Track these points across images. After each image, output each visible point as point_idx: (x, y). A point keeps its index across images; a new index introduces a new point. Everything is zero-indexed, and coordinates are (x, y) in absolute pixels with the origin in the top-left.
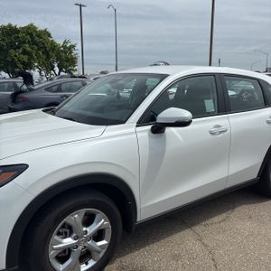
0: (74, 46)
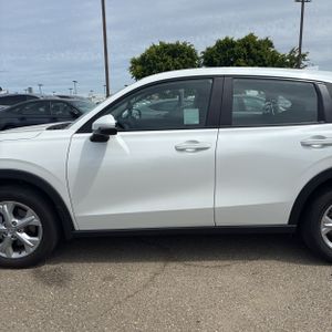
0: (304, 56)
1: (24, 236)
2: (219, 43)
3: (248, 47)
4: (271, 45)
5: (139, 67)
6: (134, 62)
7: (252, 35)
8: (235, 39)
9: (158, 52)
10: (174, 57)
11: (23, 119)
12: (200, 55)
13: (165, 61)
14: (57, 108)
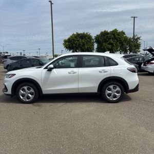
0: (139, 38)
1: (30, 95)
2: (102, 33)
3: (114, 35)
4: (124, 33)
5: (67, 43)
6: (65, 41)
7: (116, 29)
8: (109, 31)
9: (75, 37)
10: (82, 39)
11: (22, 65)
12: (93, 38)
13: (78, 41)
14: (34, 61)
